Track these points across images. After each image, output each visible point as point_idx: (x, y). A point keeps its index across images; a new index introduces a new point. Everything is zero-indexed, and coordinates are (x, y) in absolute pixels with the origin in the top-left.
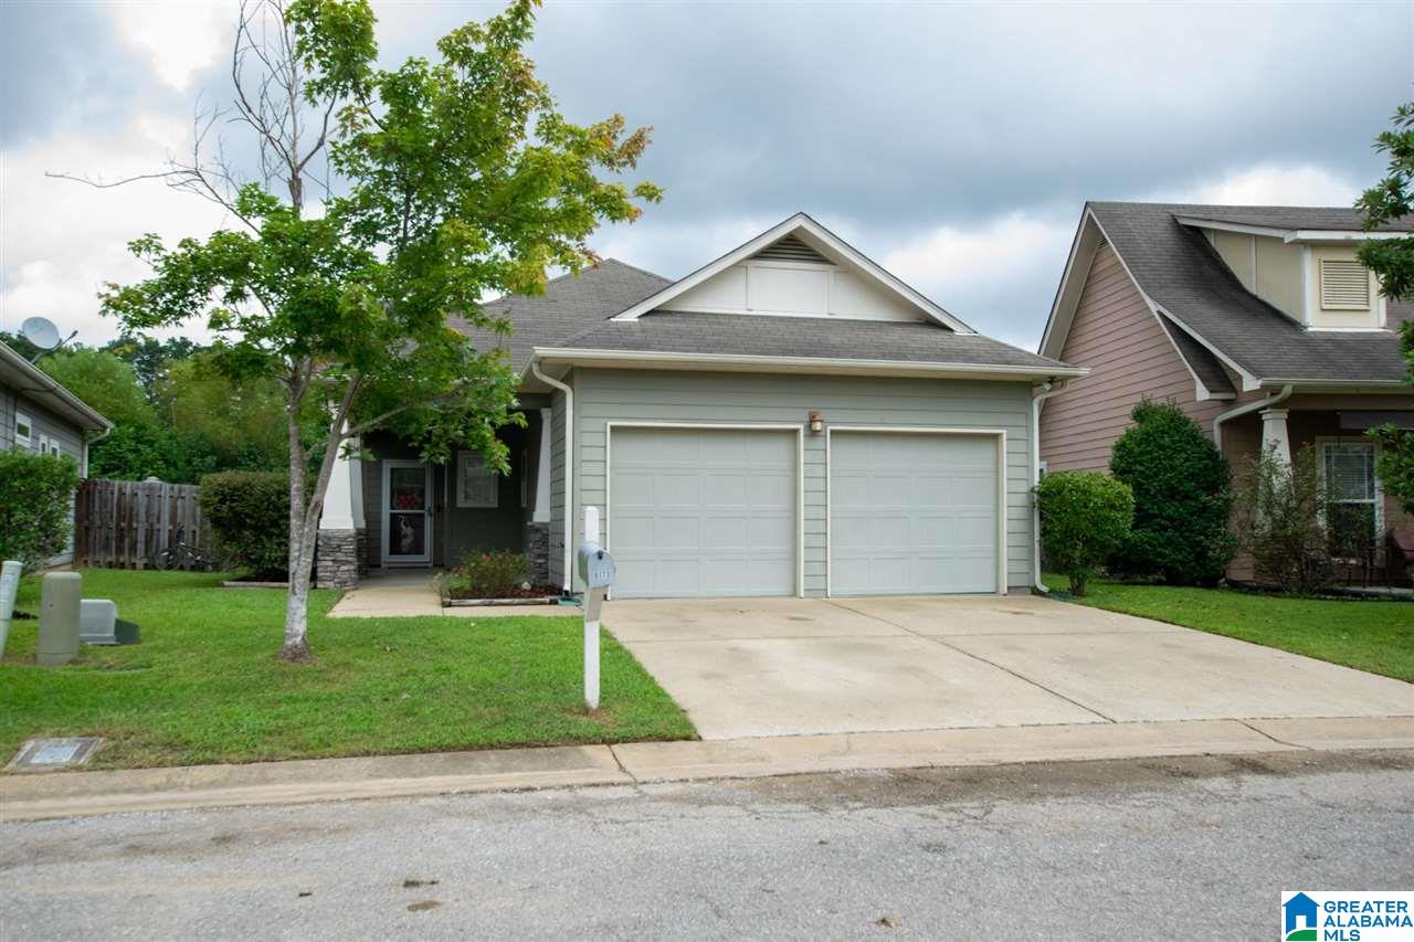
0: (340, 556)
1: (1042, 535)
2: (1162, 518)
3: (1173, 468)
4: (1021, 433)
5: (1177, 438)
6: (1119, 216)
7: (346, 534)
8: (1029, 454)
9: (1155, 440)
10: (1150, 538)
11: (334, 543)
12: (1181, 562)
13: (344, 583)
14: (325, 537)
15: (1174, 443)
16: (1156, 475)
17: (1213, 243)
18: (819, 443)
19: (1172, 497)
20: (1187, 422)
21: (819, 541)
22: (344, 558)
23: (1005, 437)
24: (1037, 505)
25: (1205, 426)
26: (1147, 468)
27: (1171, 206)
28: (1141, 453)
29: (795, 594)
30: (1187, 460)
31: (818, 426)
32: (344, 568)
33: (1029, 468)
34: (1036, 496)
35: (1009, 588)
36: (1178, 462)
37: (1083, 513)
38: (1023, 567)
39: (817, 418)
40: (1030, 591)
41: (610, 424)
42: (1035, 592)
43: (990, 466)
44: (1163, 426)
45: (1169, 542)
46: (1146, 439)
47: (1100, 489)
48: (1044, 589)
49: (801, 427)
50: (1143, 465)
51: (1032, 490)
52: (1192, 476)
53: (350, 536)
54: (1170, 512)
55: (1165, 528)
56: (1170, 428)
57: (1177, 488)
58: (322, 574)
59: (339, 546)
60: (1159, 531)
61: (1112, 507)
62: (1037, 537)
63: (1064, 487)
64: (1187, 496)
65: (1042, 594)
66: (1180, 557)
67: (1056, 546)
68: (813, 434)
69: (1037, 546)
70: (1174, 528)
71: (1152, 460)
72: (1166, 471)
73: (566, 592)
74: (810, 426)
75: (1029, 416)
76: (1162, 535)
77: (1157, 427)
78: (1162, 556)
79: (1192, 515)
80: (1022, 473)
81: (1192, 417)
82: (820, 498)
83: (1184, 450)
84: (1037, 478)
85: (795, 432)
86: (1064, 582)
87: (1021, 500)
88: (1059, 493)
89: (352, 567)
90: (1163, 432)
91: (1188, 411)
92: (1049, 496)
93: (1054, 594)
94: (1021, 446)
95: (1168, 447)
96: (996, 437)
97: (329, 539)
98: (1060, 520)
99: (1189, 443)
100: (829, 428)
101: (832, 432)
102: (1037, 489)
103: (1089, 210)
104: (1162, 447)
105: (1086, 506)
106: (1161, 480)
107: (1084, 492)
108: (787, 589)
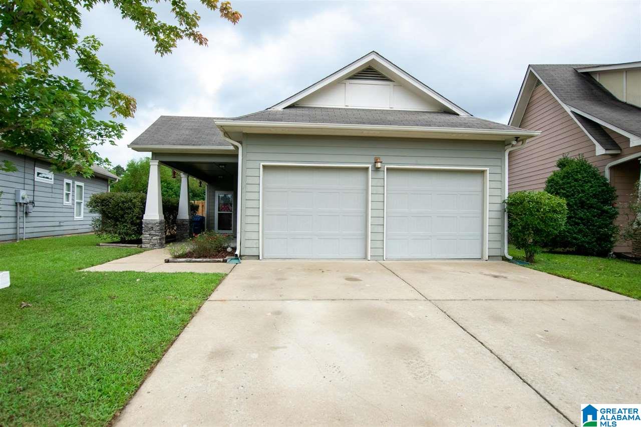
0: (153, 233)
1: (508, 227)
2: (576, 218)
3: (583, 191)
4: (498, 170)
5: (586, 175)
6: (547, 70)
7: (155, 222)
8: (502, 182)
9: (572, 176)
10: (570, 229)
11: (150, 226)
12: (588, 243)
13: (154, 245)
14: (146, 223)
15: (583, 177)
16: (573, 195)
17: (598, 80)
18: (380, 175)
19: (582, 207)
20: (590, 167)
21: (380, 229)
22: (155, 233)
23: (488, 171)
24: (507, 210)
25: (600, 170)
26: (567, 191)
27: (573, 65)
28: (564, 184)
29: (366, 258)
30: (591, 187)
31: (379, 165)
32: (154, 238)
33: (502, 189)
34: (506, 205)
35: (489, 256)
36: (586, 188)
37: (536, 215)
38: (498, 245)
39: (378, 161)
40: (501, 258)
41: (262, 164)
42: (504, 259)
43: (479, 188)
44: (577, 169)
45: (580, 231)
46: (567, 176)
47: (547, 201)
48: (510, 257)
49: (370, 166)
50: (564, 190)
51: (504, 202)
52: (595, 196)
53: (157, 223)
54: (582, 215)
55: (578, 224)
56: (581, 170)
57: (584, 202)
58: (144, 241)
59: (152, 228)
60: (574, 226)
61: (555, 211)
62: (506, 228)
63: (524, 200)
64: (591, 207)
65: (508, 260)
66: (586, 239)
67: (519, 234)
68: (377, 169)
69: (506, 233)
70: (584, 225)
71: (571, 187)
72: (579, 193)
73: (237, 255)
74: (375, 165)
75: (502, 160)
76: (576, 228)
77: (574, 169)
78: (576, 239)
79: (594, 216)
80: (498, 192)
81: (593, 165)
82: (380, 205)
83: (590, 182)
84: (507, 195)
85: (367, 169)
86: (521, 253)
87: (497, 207)
88: (521, 203)
89: (158, 238)
90: (577, 172)
91: (589, 161)
92: (514, 204)
93: (515, 260)
94: (498, 177)
95: (580, 180)
96: (483, 172)
97: (148, 224)
98: (522, 219)
99: (592, 177)
100: (386, 167)
101: (388, 169)
102: (507, 201)
103: (531, 69)
104: (576, 180)
105: (538, 211)
106: (576, 198)
107: (537, 203)
108: (361, 255)
